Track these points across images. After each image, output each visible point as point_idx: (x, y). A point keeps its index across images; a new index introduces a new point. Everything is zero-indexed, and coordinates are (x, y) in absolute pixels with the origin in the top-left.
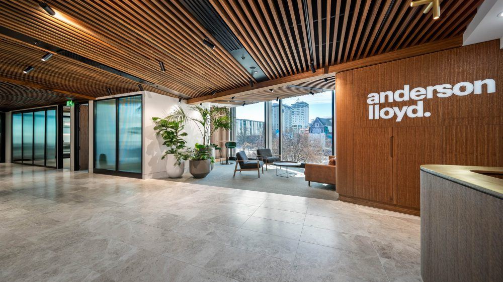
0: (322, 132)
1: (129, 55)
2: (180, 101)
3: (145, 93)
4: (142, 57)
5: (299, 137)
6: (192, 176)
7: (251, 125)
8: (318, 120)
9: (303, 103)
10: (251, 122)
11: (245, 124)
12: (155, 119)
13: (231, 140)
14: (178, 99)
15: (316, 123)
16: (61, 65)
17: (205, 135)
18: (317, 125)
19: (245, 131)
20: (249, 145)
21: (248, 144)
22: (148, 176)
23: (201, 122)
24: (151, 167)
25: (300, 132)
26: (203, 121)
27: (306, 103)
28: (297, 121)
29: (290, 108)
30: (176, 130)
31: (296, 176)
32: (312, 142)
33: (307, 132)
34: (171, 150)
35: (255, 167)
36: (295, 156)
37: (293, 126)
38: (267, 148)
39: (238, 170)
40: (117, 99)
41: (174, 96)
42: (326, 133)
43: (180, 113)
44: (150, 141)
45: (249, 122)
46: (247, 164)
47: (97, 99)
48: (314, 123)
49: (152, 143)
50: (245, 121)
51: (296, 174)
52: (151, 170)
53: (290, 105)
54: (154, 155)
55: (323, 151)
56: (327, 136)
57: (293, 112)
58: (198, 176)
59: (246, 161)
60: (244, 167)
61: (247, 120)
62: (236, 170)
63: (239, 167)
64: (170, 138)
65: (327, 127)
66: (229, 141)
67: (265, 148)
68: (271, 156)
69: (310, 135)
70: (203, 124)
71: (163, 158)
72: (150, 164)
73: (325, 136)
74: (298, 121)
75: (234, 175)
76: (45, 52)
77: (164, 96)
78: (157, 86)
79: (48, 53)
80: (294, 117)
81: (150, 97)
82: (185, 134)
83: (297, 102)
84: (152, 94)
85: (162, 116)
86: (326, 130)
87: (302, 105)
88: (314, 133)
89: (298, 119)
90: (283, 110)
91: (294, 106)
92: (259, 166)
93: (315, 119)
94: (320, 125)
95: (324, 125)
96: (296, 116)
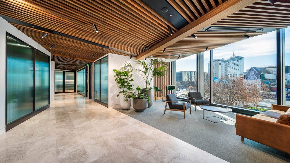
0: (258, 78)
1: (74, 23)
2: (131, 58)
3: (109, 54)
4: (80, 22)
5: (235, 83)
6: (134, 110)
7: (195, 74)
8: (253, 69)
9: (238, 57)
10: (195, 73)
11: (191, 74)
12: (114, 70)
13: (172, 84)
14: (130, 57)
15: (251, 72)
16: (57, 41)
17: (147, 81)
18: (252, 73)
19: (191, 78)
20: (193, 87)
21: (191, 87)
22: (111, 106)
23: (144, 72)
24: (112, 101)
25: (235, 79)
26: (145, 71)
27: (241, 57)
28: (232, 71)
29: (226, 61)
30: (127, 77)
31: (225, 122)
32: (247, 86)
33: (242, 79)
34: (123, 91)
35: (181, 108)
36: (230, 97)
37: (229, 75)
38: (199, 91)
39: (168, 109)
40: (100, 60)
41: (126, 55)
42: (262, 79)
43: (129, 66)
44: (112, 85)
46: (175, 105)
47: (95, 61)
48: (249, 72)
49: (113, 86)
50: (191, 72)
51: (226, 120)
52: (112, 103)
54: (114, 94)
55: (259, 94)
56: (263, 82)
57: (229, 64)
58: (139, 111)
59: (174, 102)
60: (173, 107)
61: (193, 72)
62: (166, 109)
63: (168, 107)
64: (122, 83)
65: (263, 75)
66: (171, 85)
67: (197, 91)
68: (201, 98)
69: (245, 81)
70: (145, 73)
71: (118, 96)
72: (112, 99)
73: (261, 82)
74: (234, 70)
75: (164, 113)
76: (43, 32)
77: (121, 55)
78: (112, 49)
79: (45, 33)
80: (229, 68)
81: (112, 57)
82: (132, 80)
83: (232, 57)
84: (113, 54)
85: (118, 69)
86: (262, 77)
87: (237, 58)
88: (249, 79)
89: (234, 69)
90: (220, 64)
91: (230, 60)
92: (185, 107)
93: (250, 68)
94: (255, 73)
95: (259, 72)
96: (232, 67)
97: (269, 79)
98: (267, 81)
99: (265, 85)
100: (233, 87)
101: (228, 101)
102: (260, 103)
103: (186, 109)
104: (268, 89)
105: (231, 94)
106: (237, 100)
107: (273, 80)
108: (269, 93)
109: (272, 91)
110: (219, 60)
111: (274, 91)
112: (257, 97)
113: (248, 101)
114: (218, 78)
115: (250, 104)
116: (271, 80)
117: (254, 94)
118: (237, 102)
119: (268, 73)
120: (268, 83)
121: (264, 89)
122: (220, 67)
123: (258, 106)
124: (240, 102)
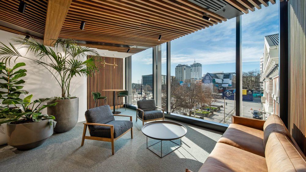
0: (211, 82)
5: (195, 86)
7: (164, 78)
8: (208, 74)
9: (198, 63)
10: (164, 76)
18: (207, 78)
25: (196, 82)
27: (200, 64)
28: (194, 75)
29: (189, 67)
32: (204, 89)
33: (200, 82)
37: (191, 79)
39: (88, 138)
42: (214, 83)
45: (163, 76)
46: (99, 129)
48: (205, 77)
53: (189, 65)
56: (214, 85)
57: (191, 70)
60: (95, 133)
62: (84, 137)
63: (88, 134)
68: (155, 108)
69: (203, 84)
75: (82, 145)
80: (191, 73)
83: (194, 63)
86: (214, 81)
87: (197, 65)
88: (205, 83)
89: (195, 74)
90: (185, 68)
91: (192, 66)
92: (115, 134)
93: (206, 74)
94: (209, 78)
95: (212, 78)
96: (193, 72)
97: (218, 83)
98: (217, 85)
99: (216, 88)
100: (194, 90)
101: (190, 103)
102: (213, 103)
103: (115, 137)
104: (217, 91)
105: (192, 96)
106: (197, 102)
107: (220, 84)
108: (218, 94)
109: (220, 93)
110: (184, 65)
111: (221, 93)
112: (211, 98)
113: (205, 102)
114: (183, 82)
115: (206, 104)
116: (219, 84)
117: (209, 96)
118: (197, 103)
119: (218, 78)
120: (217, 86)
121: (215, 91)
122: (185, 71)
123: (211, 105)
124: (199, 104)
